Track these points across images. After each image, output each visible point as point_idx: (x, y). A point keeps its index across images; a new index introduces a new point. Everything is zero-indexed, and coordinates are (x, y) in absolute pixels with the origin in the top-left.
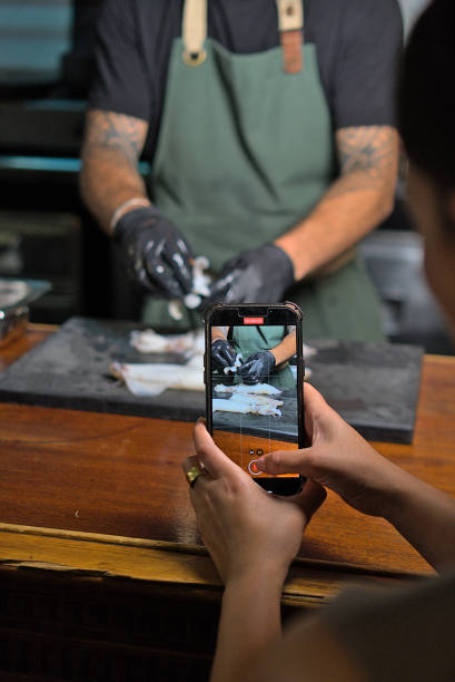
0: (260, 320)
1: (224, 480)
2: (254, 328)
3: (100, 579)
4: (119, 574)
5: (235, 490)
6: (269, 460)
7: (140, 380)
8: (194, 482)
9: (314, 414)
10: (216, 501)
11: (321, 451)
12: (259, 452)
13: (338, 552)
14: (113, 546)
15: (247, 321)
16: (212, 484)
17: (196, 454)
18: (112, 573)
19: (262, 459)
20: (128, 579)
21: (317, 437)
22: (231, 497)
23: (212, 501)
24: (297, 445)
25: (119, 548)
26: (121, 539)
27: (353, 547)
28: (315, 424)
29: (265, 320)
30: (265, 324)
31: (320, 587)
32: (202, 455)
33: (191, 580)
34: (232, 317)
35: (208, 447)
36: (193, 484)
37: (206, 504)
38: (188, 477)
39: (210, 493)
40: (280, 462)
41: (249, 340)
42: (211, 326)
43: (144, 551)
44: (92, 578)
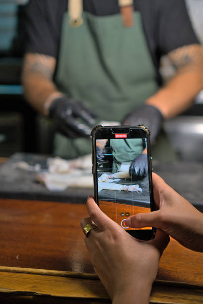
0: (125, 136)
1: (108, 231)
2: (123, 140)
3: (31, 297)
4: (44, 293)
5: (115, 237)
6: (133, 219)
7: (54, 182)
8: (88, 233)
9: (160, 190)
10: (103, 244)
11: (166, 211)
12: (127, 214)
13: (176, 276)
14: (40, 276)
15: (117, 136)
16: (100, 235)
17: (89, 217)
18: (39, 293)
19: (129, 219)
20: (49, 296)
21: (163, 204)
22: (113, 241)
23: (101, 245)
24: (150, 209)
25: (44, 277)
26: (44, 271)
27: (185, 272)
28: (161, 196)
29: (128, 136)
30: (128, 138)
31: (170, 298)
32: (93, 217)
33: (89, 295)
34: (108, 134)
35: (97, 212)
36: (88, 235)
37: (97, 246)
38: (84, 231)
39: (99, 240)
40: (141, 219)
41: (120, 147)
42: (95, 139)
43: (59, 278)
44: (27, 297)
